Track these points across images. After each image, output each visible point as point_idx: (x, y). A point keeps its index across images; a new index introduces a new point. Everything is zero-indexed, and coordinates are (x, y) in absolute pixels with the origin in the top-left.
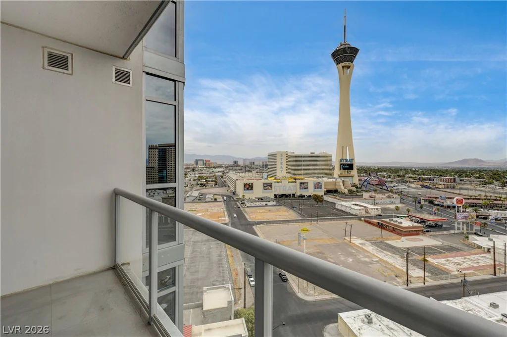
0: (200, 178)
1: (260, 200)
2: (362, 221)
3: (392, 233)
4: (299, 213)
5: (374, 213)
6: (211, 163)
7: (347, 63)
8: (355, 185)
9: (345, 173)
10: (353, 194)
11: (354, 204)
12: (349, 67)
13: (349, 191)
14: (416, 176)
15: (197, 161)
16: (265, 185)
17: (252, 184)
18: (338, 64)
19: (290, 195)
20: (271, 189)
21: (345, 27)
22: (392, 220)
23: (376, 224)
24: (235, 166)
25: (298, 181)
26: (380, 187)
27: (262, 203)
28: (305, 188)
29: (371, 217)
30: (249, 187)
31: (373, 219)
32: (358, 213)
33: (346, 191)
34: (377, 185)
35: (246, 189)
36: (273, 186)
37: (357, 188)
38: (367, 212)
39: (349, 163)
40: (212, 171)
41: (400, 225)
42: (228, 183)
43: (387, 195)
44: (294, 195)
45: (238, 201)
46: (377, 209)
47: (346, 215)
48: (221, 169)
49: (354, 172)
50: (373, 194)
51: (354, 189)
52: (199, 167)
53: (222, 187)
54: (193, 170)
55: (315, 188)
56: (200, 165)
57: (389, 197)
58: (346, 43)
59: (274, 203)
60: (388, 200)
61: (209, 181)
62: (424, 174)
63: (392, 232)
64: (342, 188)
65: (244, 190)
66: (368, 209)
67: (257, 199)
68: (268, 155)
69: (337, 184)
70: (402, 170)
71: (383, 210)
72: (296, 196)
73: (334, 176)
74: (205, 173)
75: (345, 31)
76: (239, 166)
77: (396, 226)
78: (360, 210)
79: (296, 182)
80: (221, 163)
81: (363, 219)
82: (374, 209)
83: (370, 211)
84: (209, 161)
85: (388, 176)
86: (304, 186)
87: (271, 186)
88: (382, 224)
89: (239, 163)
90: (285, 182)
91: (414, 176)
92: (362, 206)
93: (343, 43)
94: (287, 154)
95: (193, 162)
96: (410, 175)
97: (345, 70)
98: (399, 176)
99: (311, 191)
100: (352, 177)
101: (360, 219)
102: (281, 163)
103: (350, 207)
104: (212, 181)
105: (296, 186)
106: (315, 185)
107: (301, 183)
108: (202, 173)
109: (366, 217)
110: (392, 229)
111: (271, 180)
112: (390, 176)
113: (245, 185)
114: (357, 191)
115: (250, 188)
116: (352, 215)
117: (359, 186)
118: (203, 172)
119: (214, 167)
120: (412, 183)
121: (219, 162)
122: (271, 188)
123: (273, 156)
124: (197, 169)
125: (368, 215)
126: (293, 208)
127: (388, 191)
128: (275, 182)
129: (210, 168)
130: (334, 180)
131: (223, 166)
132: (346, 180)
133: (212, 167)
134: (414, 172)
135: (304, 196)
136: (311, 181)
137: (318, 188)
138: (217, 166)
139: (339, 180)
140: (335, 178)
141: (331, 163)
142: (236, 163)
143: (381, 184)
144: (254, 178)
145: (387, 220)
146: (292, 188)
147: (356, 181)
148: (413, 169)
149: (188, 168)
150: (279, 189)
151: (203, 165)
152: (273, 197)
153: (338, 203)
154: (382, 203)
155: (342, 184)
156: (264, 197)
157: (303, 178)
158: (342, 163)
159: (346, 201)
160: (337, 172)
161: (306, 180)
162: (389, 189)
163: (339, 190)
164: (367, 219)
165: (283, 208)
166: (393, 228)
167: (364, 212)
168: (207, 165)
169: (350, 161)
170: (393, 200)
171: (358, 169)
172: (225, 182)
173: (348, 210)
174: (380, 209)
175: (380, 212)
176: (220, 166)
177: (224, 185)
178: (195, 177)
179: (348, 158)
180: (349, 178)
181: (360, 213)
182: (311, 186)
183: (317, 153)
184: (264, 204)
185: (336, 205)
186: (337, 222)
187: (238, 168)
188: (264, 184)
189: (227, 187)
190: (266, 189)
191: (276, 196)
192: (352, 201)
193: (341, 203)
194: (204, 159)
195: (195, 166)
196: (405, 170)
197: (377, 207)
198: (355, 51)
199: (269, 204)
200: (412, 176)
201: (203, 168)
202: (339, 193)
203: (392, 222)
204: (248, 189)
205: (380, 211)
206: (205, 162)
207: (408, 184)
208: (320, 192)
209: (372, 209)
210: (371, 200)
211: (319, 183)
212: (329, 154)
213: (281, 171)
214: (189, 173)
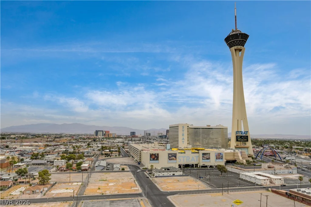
0: (103, 148)
1: (167, 170)
2: (269, 191)
3: (302, 204)
4: (207, 183)
5: (278, 183)
6: (110, 134)
7: (239, 46)
8: (250, 155)
9: (240, 144)
10: (252, 164)
11: (257, 175)
12: (240, 50)
13: (246, 161)
14: (302, 148)
15: (97, 132)
16: (170, 156)
17: (158, 154)
18: (230, 47)
19: (193, 165)
20: (176, 160)
21: (236, 17)
22: (300, 190)
23: (284, 194)
24: (133, 137)
25: (201, 152)
26: (274, 158)
27: (170, 173)
28: (208, 159)
29: (277, 187)
30: (155, 157)
31: (279, 189)
32: (263, 182)
33: (244, 161)
34: (271, 156)
35: (152, 159)
36: (177, 157)
37: (253, 158)
38: (271, 182)
39: (244, 135)
40: (112, 141)
41: (309, 195)
42: (132, 154)
43: (284, 165)
44: (197, 165)
45: (145, 171)
46: (280, 179)
47: (252, 185)
48: (120, 140)
49: (249, 144)
50: (270, 164)
51: (250, 159)
52: (99, 138)
53: (125, 156)
54: (94, 140)
55: (217, 159)
56: (100, 136)
57: (287, 167)
58: (238, 30)
59: (181, 173)
60: (286, 171)
61: (113, 151)
62: (307, 146)
63: (302, 202)
64: (240, 158)
65: (150, 160)
66: (272, 180)
67: (164, 170)
68: (170, 127)
69: (235, 155)
70: (286, 141)
71: (286, 180)
72: (199, 166)
73: (231, 148)
74: (107, 143)
75: (236, 20)
76: (137, 137)
77: (306, 196)
78: (265, 180)
79: (198, 153)
80: (120, 134)
81: (270, 189)
82: (278, 180)
83: (274, 181)
84: (109, 132)
85: (276, 147)
86: (206, 156)
87: (175, 157)
88: (290, 195)
89: (136, 134)
90: (189, 153)
91: (300, 147)
92: (265, 176)
93: (234, 30)
94: (188, 127)
95: (93, 133)
96: (296, 147)
97: (237, 52)
98: (287, 147)
99: (213, 162)
100: (247, 148)
101: (267, 188)
102: (183, 135)
103: (254, 178)
104: (116, 151)
105: (199, 157)
106: (216, 156)
107: (203, 154)
108: (104, 144)
109: (273, 187)
110: (301, 199)
111: (175, 150)
112: (278, 147)
113: (151, 155)
114: (254, 161)
115: (156, 159)
116: (257, 185)
117: (254, 156)
118: (104, 142)
119: (113, 138)
120: (301, 154)
121: (118, 133)
122: (176, 158)
123: (175, 128)
124: (98, 139)
125: (272, 185)
126: (200, 178)
127: (282, 161)
128: (179, 153)
129: (109, 138)
130: (232, 151)
131: (122, 136)
132: (243, 150)
133: (111, 138)
134: (298, 144)
135: (207, 166)
136: (213, 152)
137: (219, 159)
138: (116, 136)
139: (237, 151)
140: (232, 149)
141: (227, 135)
142: (133, 134)
143: (274, 154)
144: (157, 149)
145: (295, 190)
146: (195, 158)
147: (251, 152)
148: (296, 141)
149: (89, 138)
150: (182, 159)
151: (103, 136)
152: (177, 167)
153: (242, 173)
154: (281, 173)
155: (240, 155)
156: (171, 167)
157: (204, 149)
158: (238, 135)
159: (248, 171)
160: (233, 143)
161: (207, 150)
162: (282, 160)
163: (238, 161)
164: (274, 189)
165: (189, 178)
166: (303, 198)
167: (268, 183)
168: (107, 135)
169: (244, 133)
170: (291, 170)
171: (252, 141)
172: (128, 152)
173: (253, 181)
174: (283, 180)
175: (283, 183)
176: (119, 137)
177: (127, 155)
178: (98, 147)
179: (243, 130)
180: (245, 149)
181: (265, 183)
182: (213, 157)
183: (212, 126)
184: (172, 174)
185: (241, 176)
186: (246, 192)
187: (136, 139)
188: (169, 154)
189: (131, 157)
190: (171, 160)
191: (180, 166)
192: (254, 171)
193: (244, 173)
194: (104, 130)
195: (96, 137)
196: (289, 141)
197: (279, 177)
198: (245, 37)
199: (176, 174)
200: (297, 147)
201: (103, 138)
202: (238, 163)
203: (300, 192)
204: (154, 159)
205: (283, 181)
206: (104, 133)
207: (297, 155)
208: (222, 163)
209: (276, 179)
210: (271, 171)
211: (220, 154)
212: (225, 126)
213: (183, 142)
214: (91, 143)
